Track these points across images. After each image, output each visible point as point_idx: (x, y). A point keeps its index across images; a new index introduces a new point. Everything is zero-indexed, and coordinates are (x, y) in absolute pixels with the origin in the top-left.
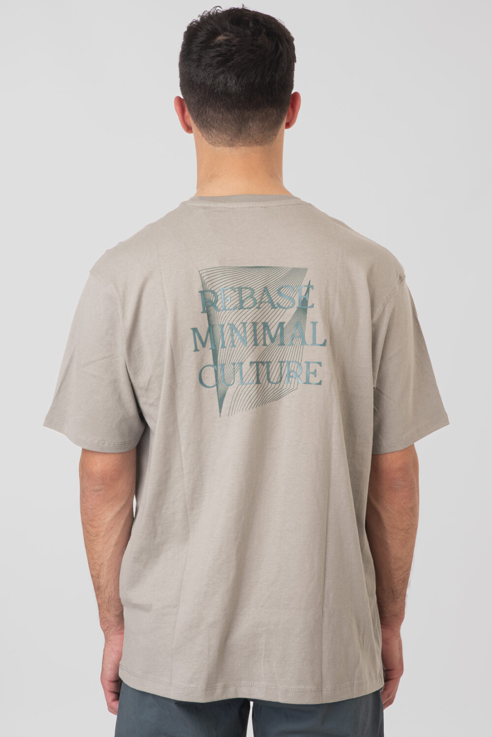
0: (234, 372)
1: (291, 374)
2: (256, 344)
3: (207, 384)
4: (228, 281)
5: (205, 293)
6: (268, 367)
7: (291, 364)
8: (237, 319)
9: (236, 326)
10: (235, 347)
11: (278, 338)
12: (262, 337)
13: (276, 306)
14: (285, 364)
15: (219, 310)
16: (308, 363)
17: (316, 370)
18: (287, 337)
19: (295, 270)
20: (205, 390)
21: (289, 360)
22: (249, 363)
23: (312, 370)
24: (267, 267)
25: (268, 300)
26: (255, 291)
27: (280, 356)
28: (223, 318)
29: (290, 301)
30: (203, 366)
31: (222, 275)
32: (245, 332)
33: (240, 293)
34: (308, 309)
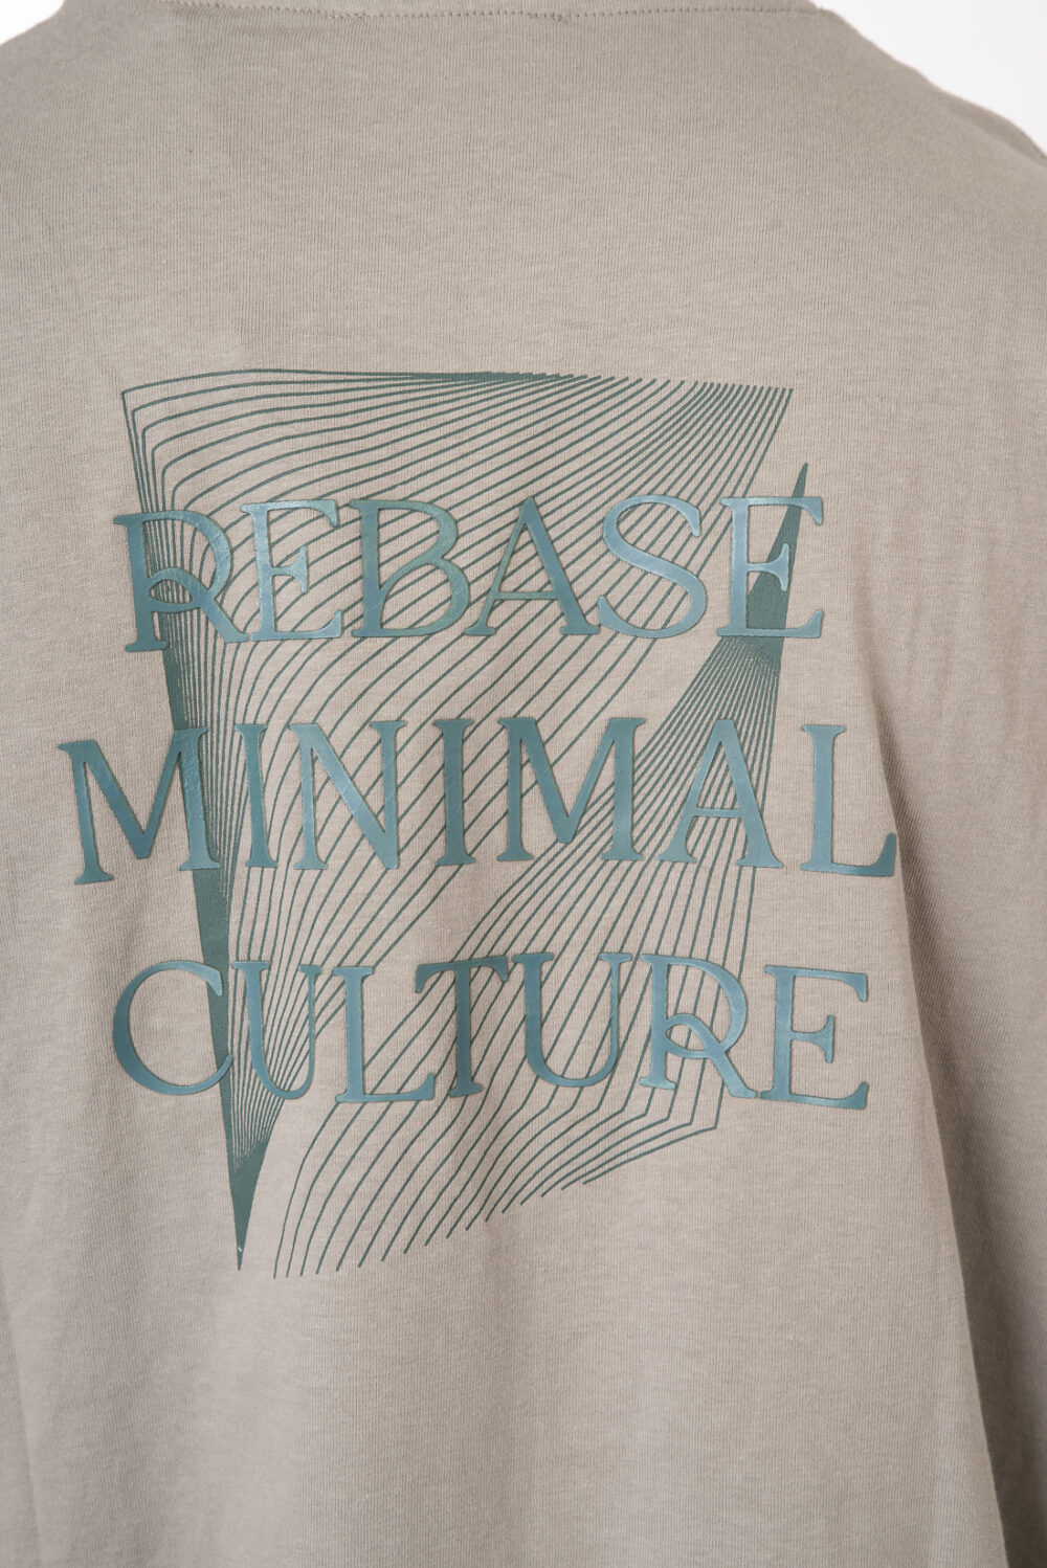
0: (311, 1019)
1: (679, 1035)
2: (457, 855)
3: (165, 1075)
4: (296, 461)
5: (152, 531)
6: (534, 986)
7: (677, 972)
8: (345, 697)
9: (338, 741)
10: (321, 865)
11: (599, 811)
12: (500, 805)
13: (592, 618)
14: (642, 969)
15: (241, 637)
16: (785, 977)
17: (831, 1020)
18: (657, 804)
19: (713, 400)
20: (149, 1106)
21: (666, 949)
22: (408, 975)
23: (808, 1015)
24: (543, 376)
25: (541, 579)
26: (463, 526)
27: (606, 923)
28: (262, 686)
29: (677, 593)
30: (134, 973)
31: (259, 420)
32: (389, 779)
33: (370, 539)
34: (787, 642)
